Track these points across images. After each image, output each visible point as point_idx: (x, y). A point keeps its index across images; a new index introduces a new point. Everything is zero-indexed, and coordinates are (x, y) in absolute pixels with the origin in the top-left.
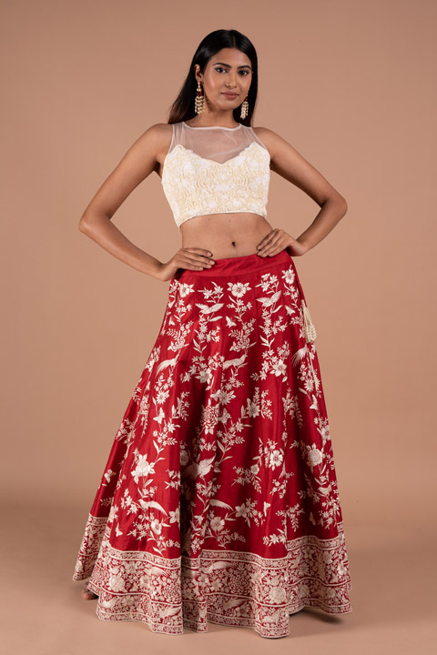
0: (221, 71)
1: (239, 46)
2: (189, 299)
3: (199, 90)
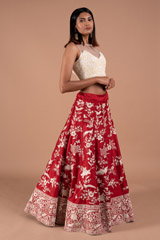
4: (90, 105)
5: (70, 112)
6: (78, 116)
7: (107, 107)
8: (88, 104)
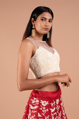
0: (43, 20)
1: (49, 12)
2: (47, 107)
3: (33, 27)
4: (45, 103)
5: (24, 110)
6: (32, 114)
7: (60, 102)
8: (42, 102)
